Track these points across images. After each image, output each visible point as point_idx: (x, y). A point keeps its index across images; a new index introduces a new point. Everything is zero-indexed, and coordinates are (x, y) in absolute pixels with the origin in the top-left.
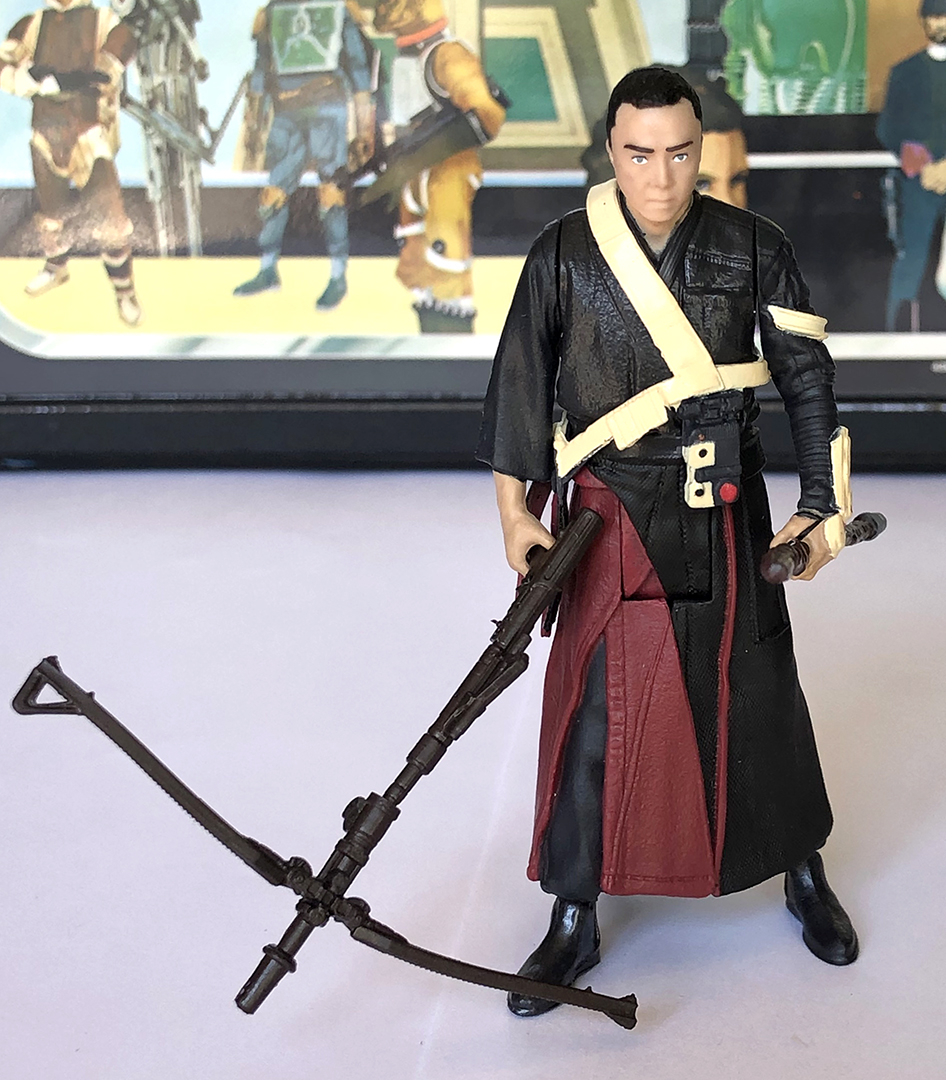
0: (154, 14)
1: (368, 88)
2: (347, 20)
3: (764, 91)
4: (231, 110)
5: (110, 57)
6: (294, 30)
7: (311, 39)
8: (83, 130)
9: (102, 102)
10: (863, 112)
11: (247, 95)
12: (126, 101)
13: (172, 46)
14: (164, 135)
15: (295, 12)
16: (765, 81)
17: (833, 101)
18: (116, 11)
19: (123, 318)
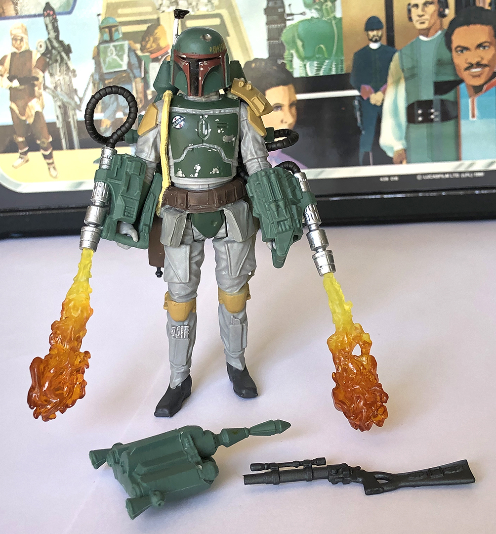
0: (54, 51)
1: (140, 76)
2: (130, 49)
3: (301, 67)
4: (87, 89)
5: (38, 70)
6: (109, 54)
7: (116, 57)
8: (30, 101)
9: (36, 89)
10: (343, 73)
11: (93, 82)
12: (45, 88)
13: (62, 64)
14: (61, 100)
15: (109, 47)
16: (301, 63)
17: (331, 69)
18: (39, 51)
19: (51, 176)
